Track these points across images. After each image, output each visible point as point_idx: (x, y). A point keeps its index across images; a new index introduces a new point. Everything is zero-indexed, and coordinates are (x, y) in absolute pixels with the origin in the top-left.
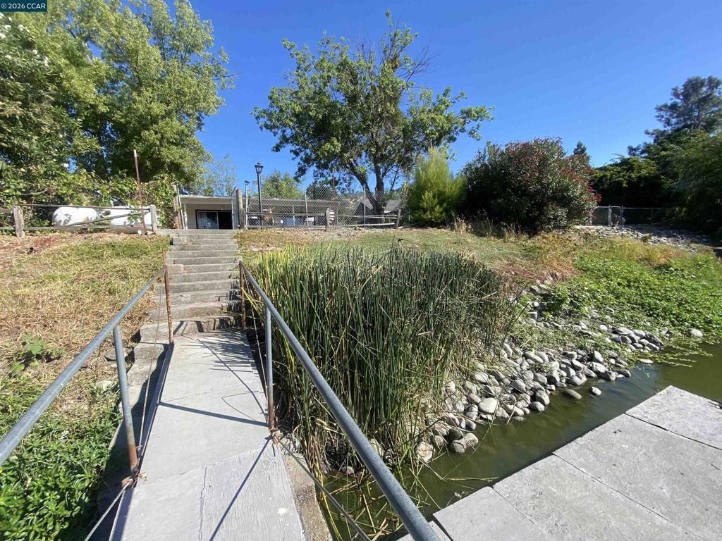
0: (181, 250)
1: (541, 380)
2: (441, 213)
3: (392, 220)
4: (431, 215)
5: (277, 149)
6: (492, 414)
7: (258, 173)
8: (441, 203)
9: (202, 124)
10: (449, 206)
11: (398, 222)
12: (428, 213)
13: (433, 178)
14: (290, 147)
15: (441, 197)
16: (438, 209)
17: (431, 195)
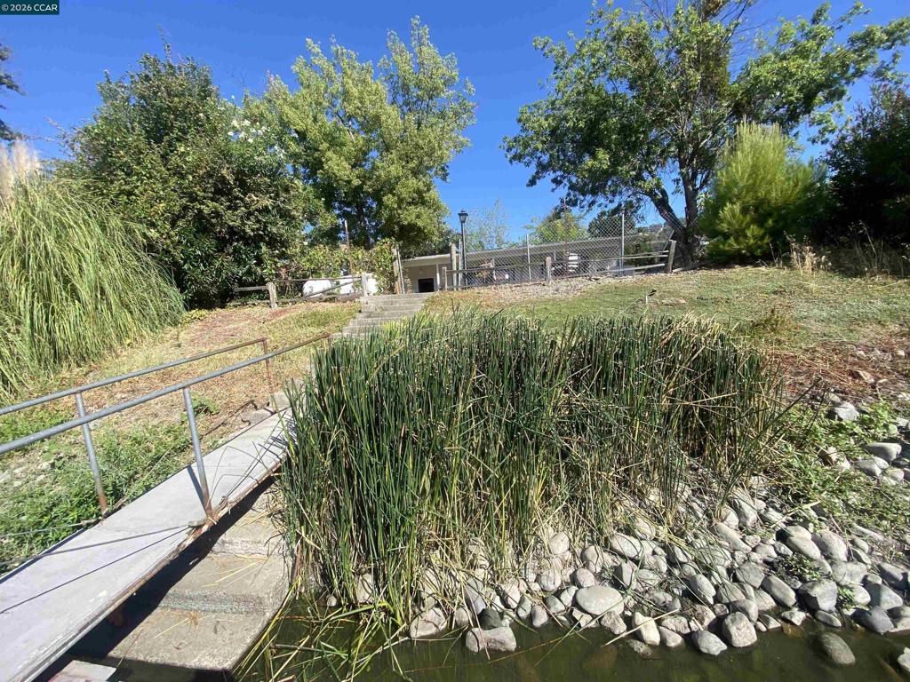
0: (368, 317)
1: (778, 594)
2: (762, 238)
3: (662, 260)
4: (738, 243)
5: (532, 182)
6: (594, 616)
7: (463, 222)
8: (760, 222)
9: (447, 175)
10: (781, 224)
11: (671, 263)
12: (731, 241)
13: (742, 178)
14: (550, 175)
15: (760, 211)
16: (753, 231)
17: (737, 208)
